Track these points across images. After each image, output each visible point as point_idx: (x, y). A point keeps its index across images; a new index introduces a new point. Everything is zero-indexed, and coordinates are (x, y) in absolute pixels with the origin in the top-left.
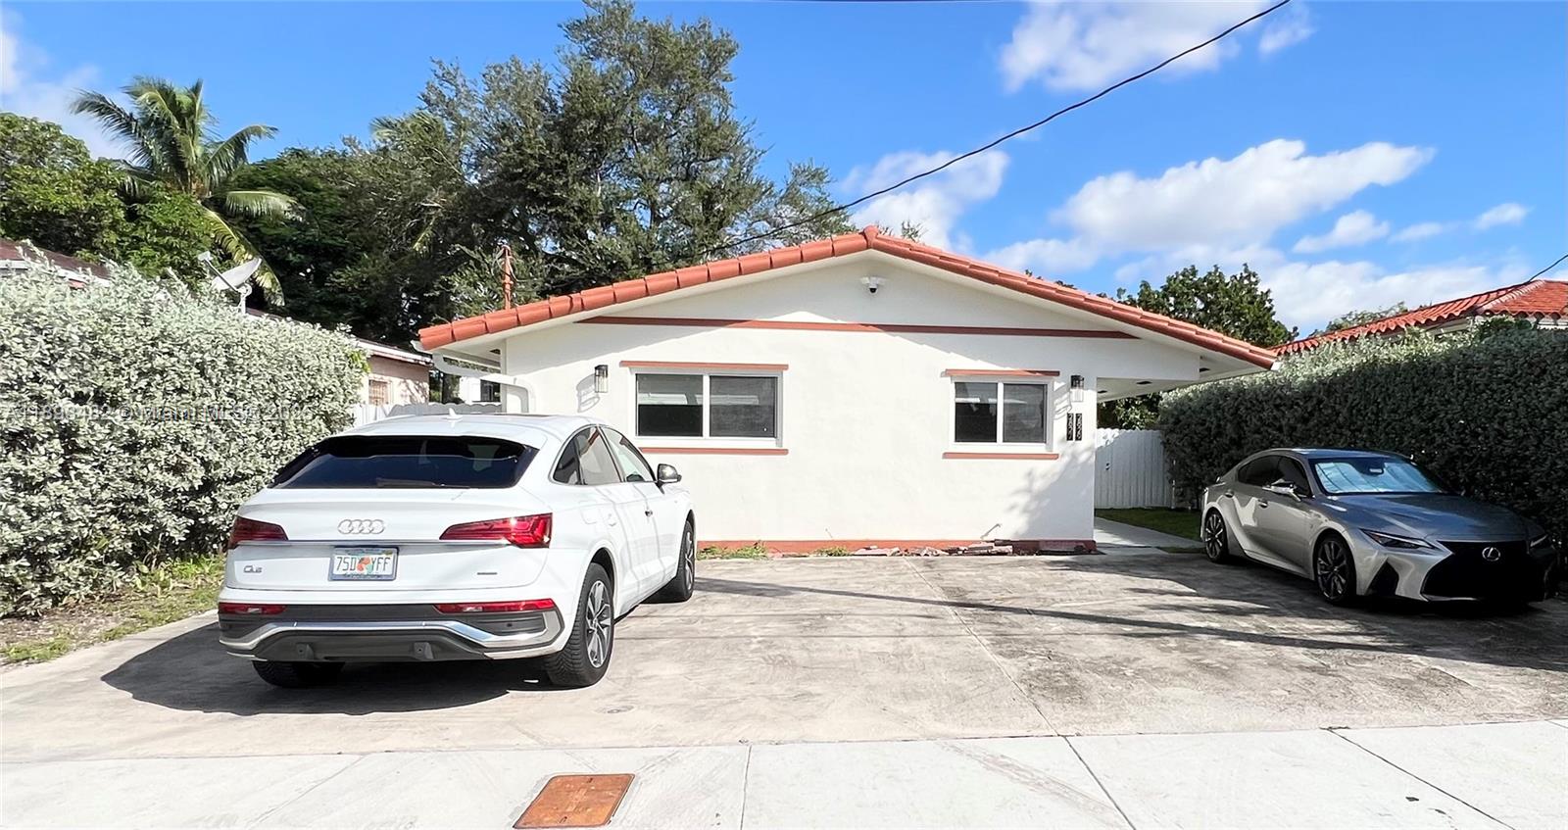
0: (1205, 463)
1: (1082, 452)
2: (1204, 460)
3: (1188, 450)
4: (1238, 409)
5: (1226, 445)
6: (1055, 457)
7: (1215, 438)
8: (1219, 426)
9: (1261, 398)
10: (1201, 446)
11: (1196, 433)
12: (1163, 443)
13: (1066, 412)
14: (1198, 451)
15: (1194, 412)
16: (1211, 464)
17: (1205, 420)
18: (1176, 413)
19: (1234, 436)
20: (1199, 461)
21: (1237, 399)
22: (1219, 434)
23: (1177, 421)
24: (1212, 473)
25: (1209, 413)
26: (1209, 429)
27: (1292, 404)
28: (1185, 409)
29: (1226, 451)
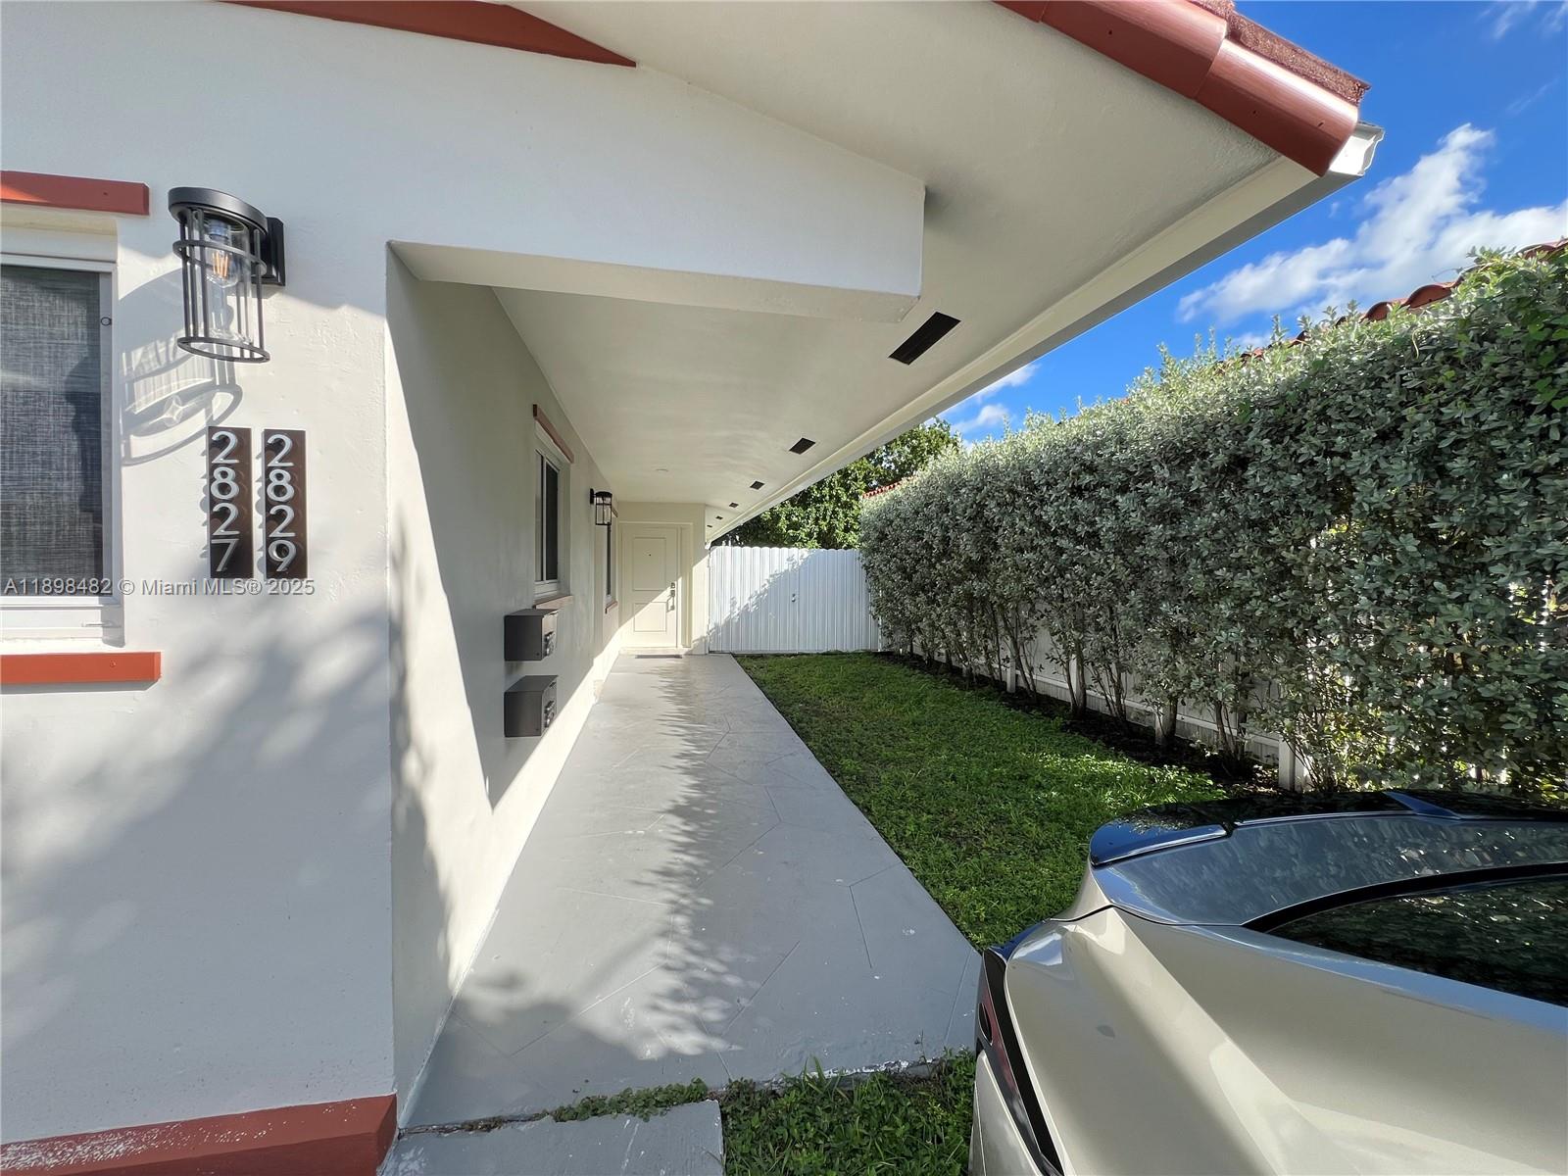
0: (922, 597)
1: (325, 640)
2: (922, 595)
3: (897, 577)
4: (982, 506)
5: (959, 572)
6: (137, 670)
7: (939, 560)
8: (945, 540)
9: (1036, 478)
10: (916, 572)
11: (908, 553)
12: (867, 568)
13: (199, 422)
14: (910, 580)
15: (905, 520)
16: (932, 601)
17: (922, 532)
18: (879, 524)
19: (975, 556)
20: (914, 595)
21: (979, 490)
22: (945, 554)
23: (882, 537)
24: (934, 616)
25: (928, 519)
26: (928, 547)
27: (1134, 477)
28: (891, 516)
29: (959, 582)
